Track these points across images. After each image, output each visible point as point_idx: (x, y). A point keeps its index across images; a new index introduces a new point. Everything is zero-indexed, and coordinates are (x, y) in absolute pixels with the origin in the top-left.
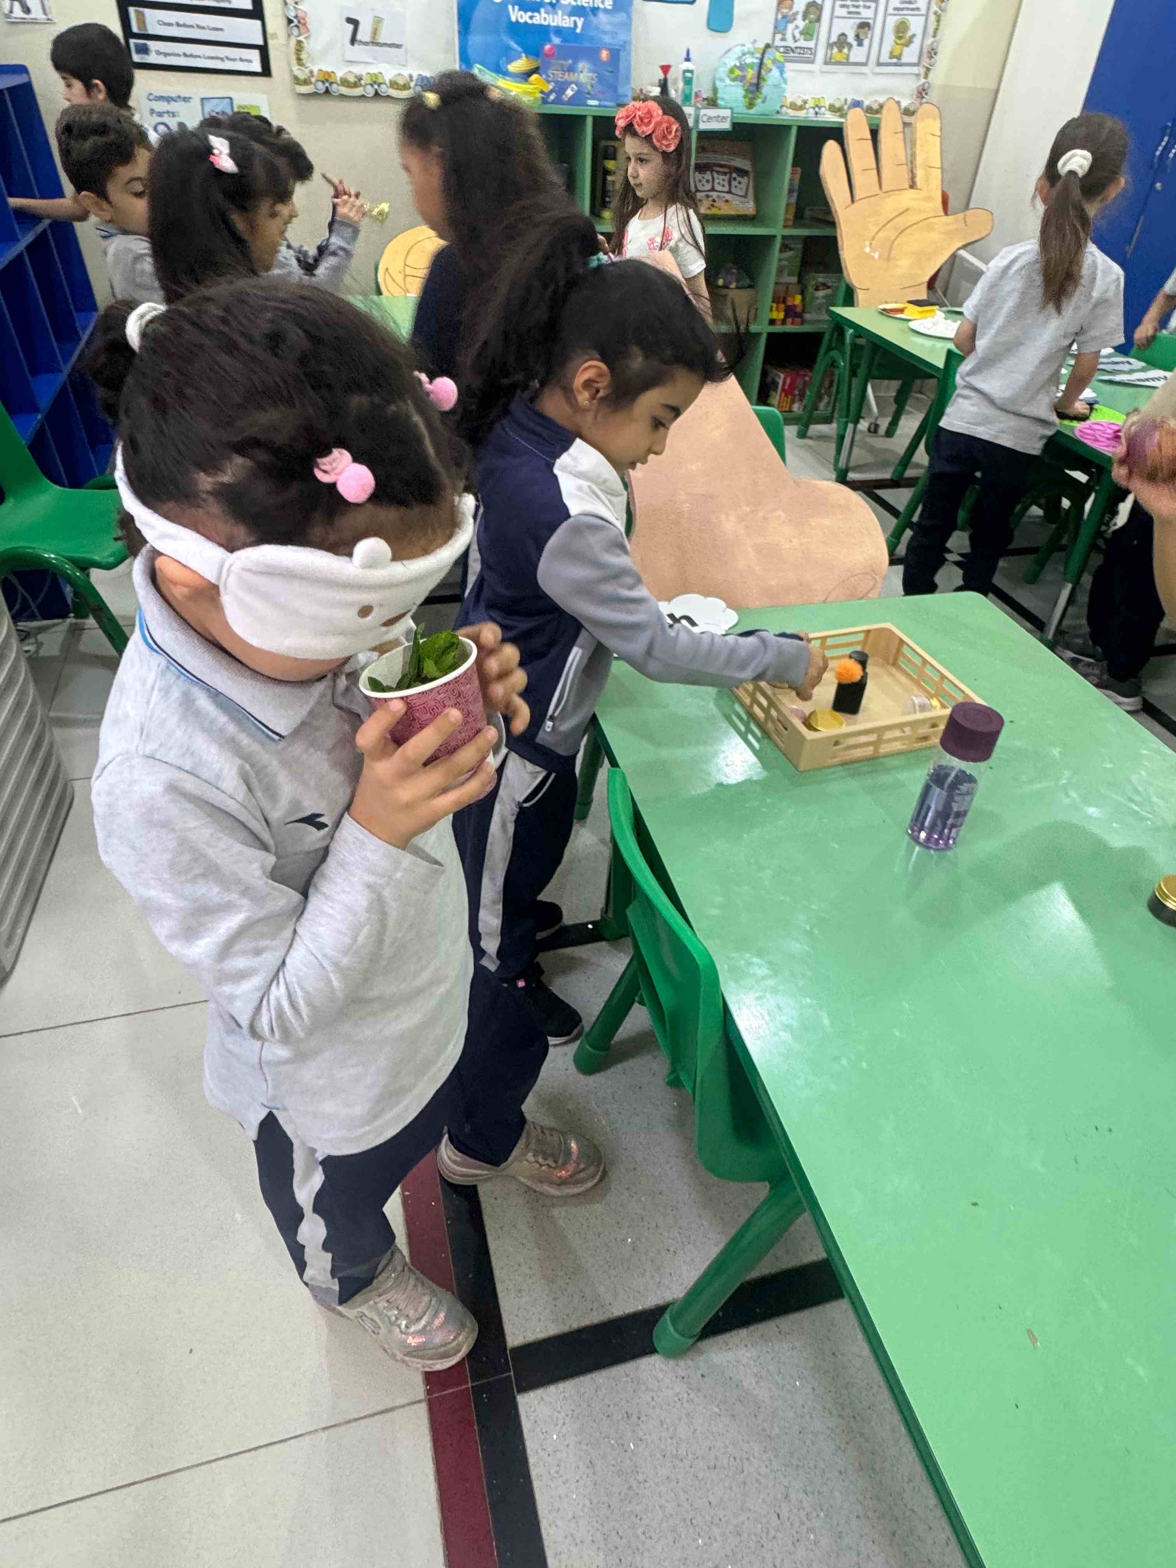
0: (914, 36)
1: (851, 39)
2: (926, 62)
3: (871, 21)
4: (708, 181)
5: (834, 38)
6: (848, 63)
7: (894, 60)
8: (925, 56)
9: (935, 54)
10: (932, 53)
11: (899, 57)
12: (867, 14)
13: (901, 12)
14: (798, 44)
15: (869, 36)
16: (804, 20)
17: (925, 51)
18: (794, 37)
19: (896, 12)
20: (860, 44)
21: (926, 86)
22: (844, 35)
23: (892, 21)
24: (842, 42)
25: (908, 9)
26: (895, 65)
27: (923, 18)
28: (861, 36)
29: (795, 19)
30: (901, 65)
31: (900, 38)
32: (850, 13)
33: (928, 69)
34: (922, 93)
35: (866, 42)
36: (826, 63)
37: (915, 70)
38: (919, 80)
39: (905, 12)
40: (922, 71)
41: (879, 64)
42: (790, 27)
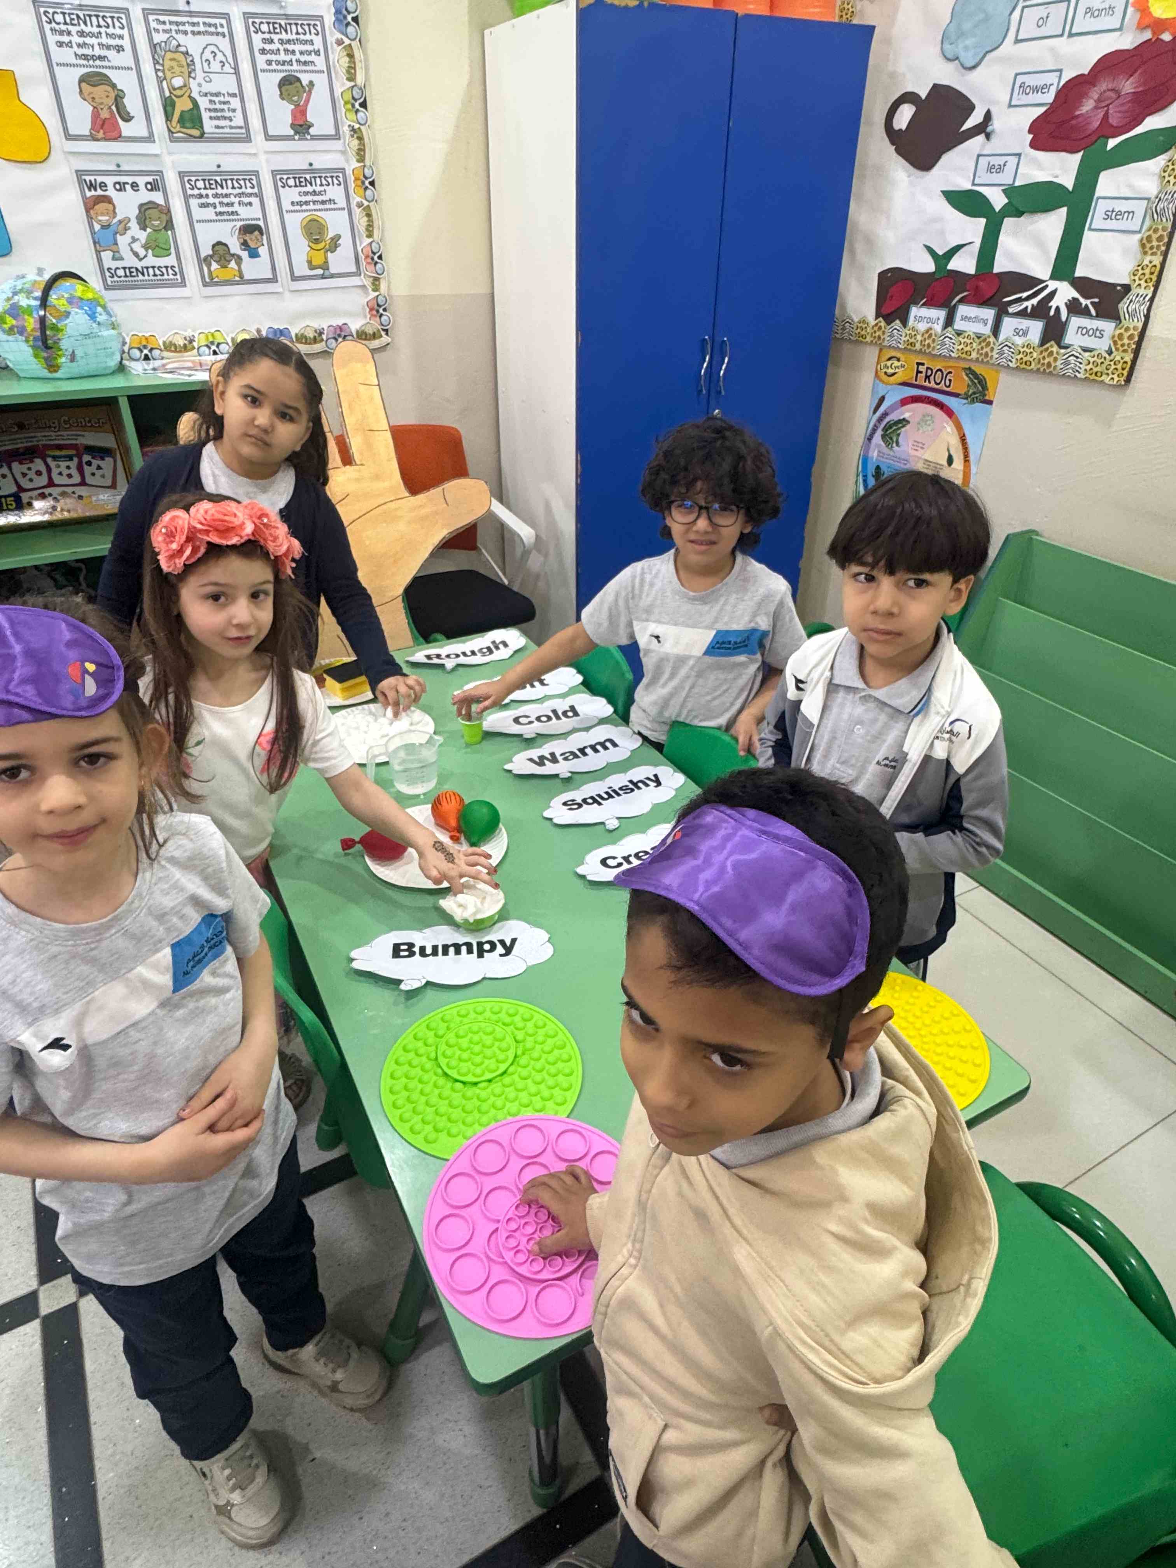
0: (338, 237)
1: (235, 247)
2: (369, 271)
3: (261, 223)
4: (39, 473)
5: (206, 251)
6: (242, 280)
7: (320, 272)
8: (363, 263)
9: (380, 257)
10: (376, 257)
11: (325, 266)
12: (250, 213)
13: (304, 207)
14: (145, 263)
15: (265, 242)
16: (143, 228)
17: (362, 257)
18: (136, 255)
19: (298, 208)
20: (254, 254)
21: (381, 300)
22: (219, 243)
23: (295, 222)
24: (221, 252)
25: (314, 202)
26: (323, 277)
27: (345, 213)
28: (252, 245)
29: (126, 229)
30: (332, 276)
31: (317, 241)
32: (221, 213)
33: (376, 279)
34: (377, 309)
35: (263, 251)
36: (205, 284)
37: (356, 281)
38: (367, 294)
39: (312, 206)
40: (368, 282)
41: (294, 278)
42: (123, 241)
